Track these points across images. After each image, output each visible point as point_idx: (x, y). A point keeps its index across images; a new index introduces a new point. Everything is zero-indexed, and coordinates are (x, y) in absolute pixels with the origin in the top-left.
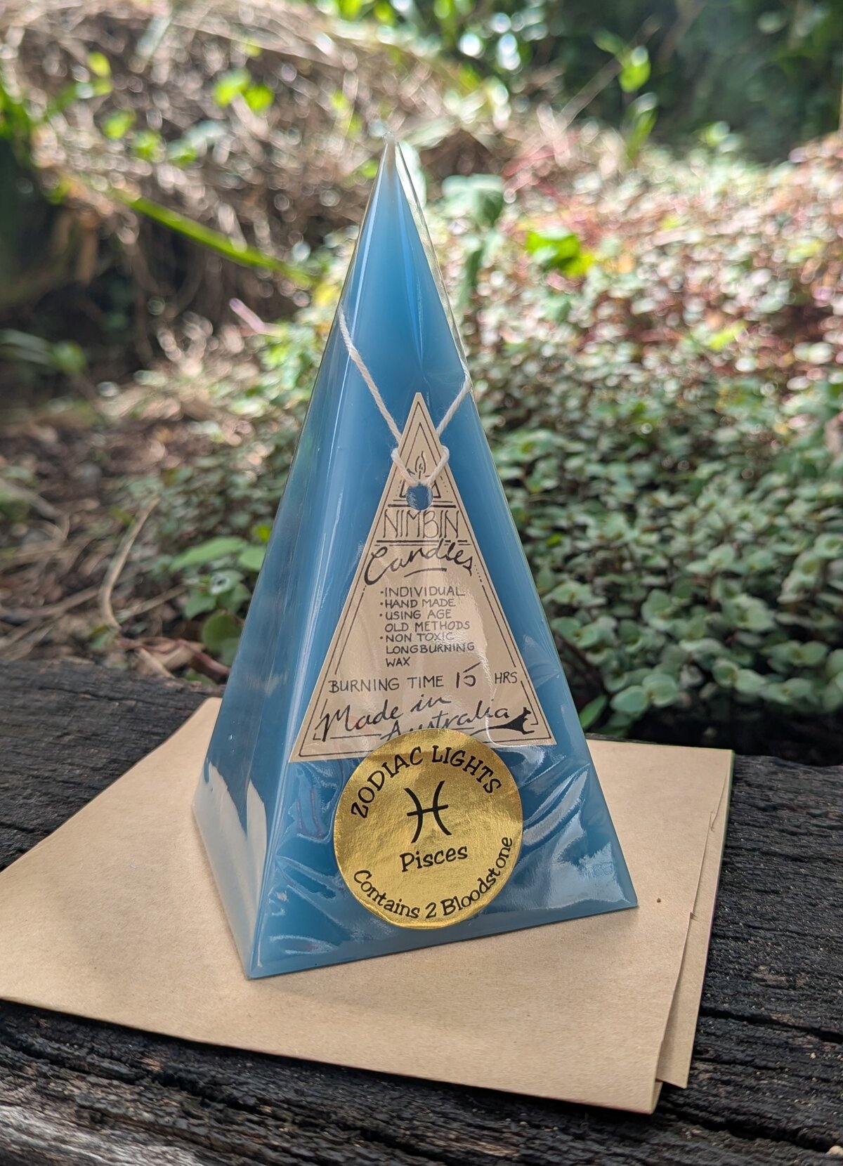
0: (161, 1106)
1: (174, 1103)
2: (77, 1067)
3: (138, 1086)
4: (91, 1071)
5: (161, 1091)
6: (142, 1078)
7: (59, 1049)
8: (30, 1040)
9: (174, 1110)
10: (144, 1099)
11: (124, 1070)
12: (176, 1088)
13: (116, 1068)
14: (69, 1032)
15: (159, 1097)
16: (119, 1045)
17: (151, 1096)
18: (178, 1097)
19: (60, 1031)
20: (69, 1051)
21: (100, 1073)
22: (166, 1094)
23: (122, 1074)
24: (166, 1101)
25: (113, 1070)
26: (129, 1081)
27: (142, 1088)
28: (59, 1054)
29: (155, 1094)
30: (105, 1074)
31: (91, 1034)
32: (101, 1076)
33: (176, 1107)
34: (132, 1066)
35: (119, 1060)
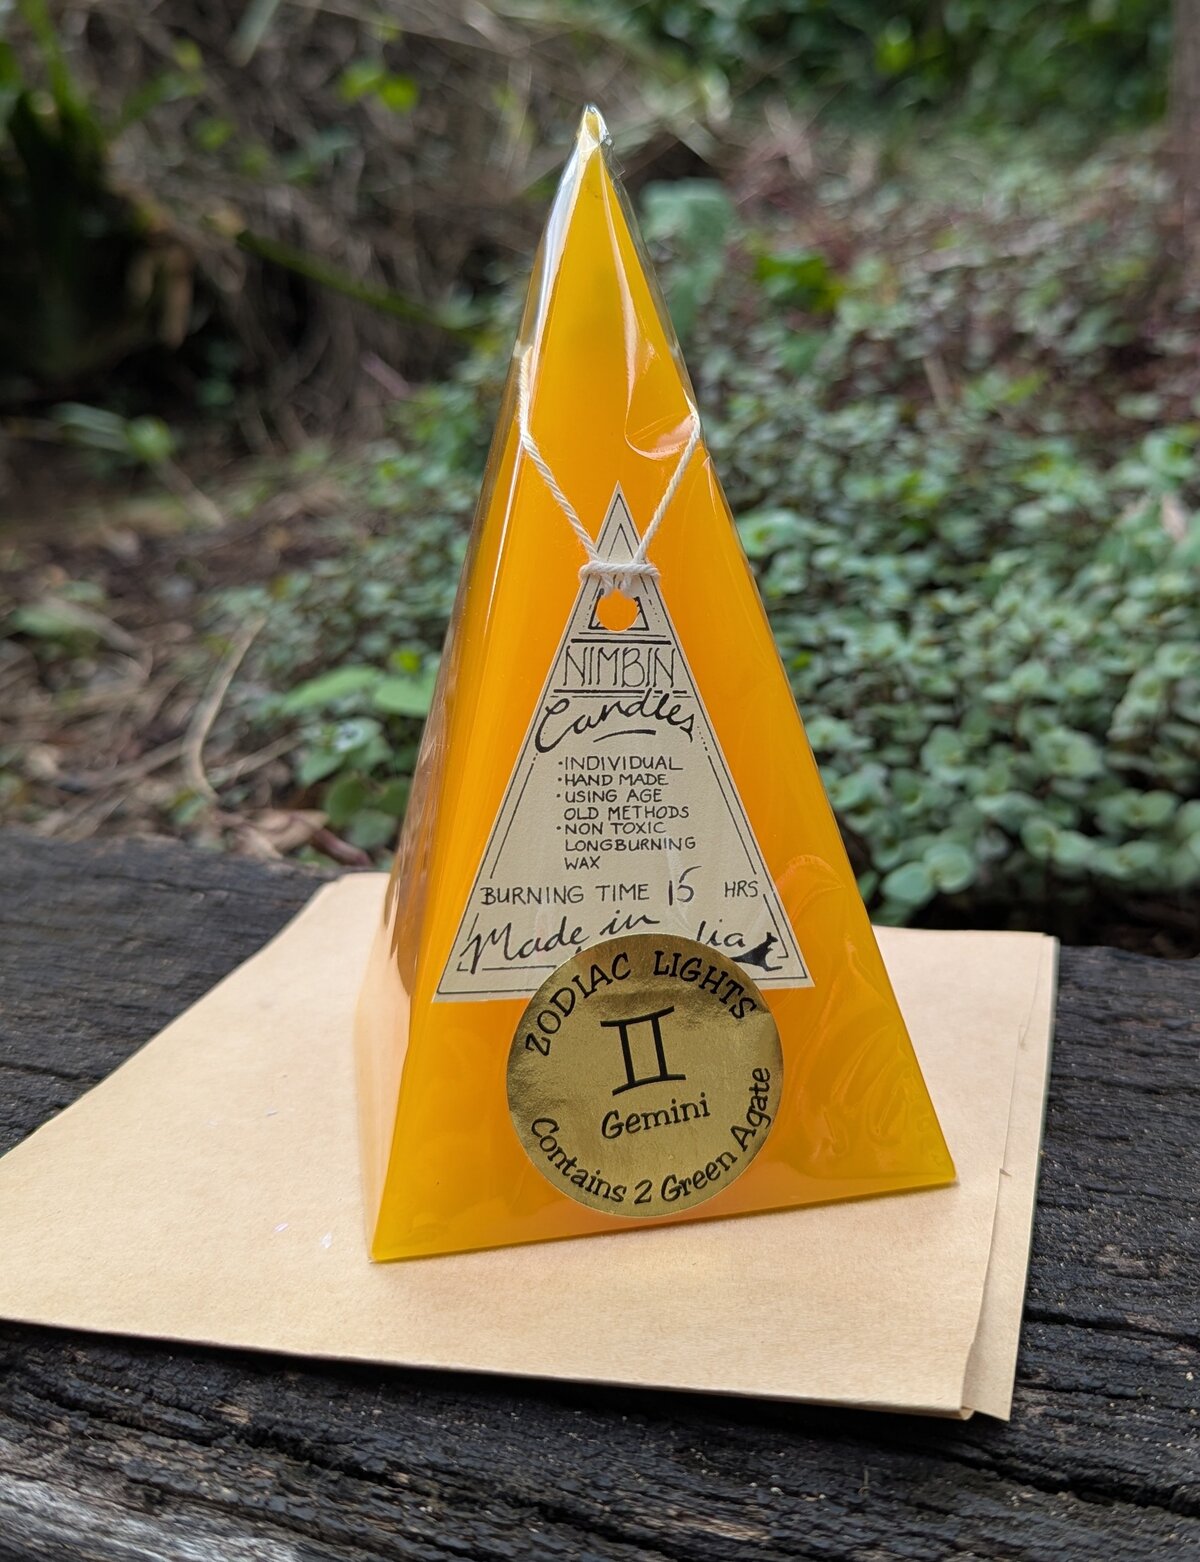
0: (249, 1477)
1: (267, 1473)
2: (128, 1421)
3: (216, 1447)
4: (149, 1427)
5: (249, 1455)
6: (222, 1435)
7: (102, 1395)
8: (61, 1383)
9: (267, 1483)
10: (223, 1467)
11: (195, 1424)
12: (270, 1450)
13: (184, 1422)
14: (119, 1370)
15: (246, 1465)
16: (189, 1388)
17: (234, 1462)
18: (273, 1463)
19: (104, 1368)
20: (117, 1397)
21: (162, 1430)
22: (257, 1459)
23: (193, 1430)
24: (255, 1469)
25: (179, 1425)
26: (204, 1441)
27: (221, 1451)
28: (103, 1402)
29: (241, 1460)
30: (169, 1432)
31: (150, 1372)
32: (163, 1435)
33: (270, 1478)
34: (208, 1418)
35: (188, 1409)
